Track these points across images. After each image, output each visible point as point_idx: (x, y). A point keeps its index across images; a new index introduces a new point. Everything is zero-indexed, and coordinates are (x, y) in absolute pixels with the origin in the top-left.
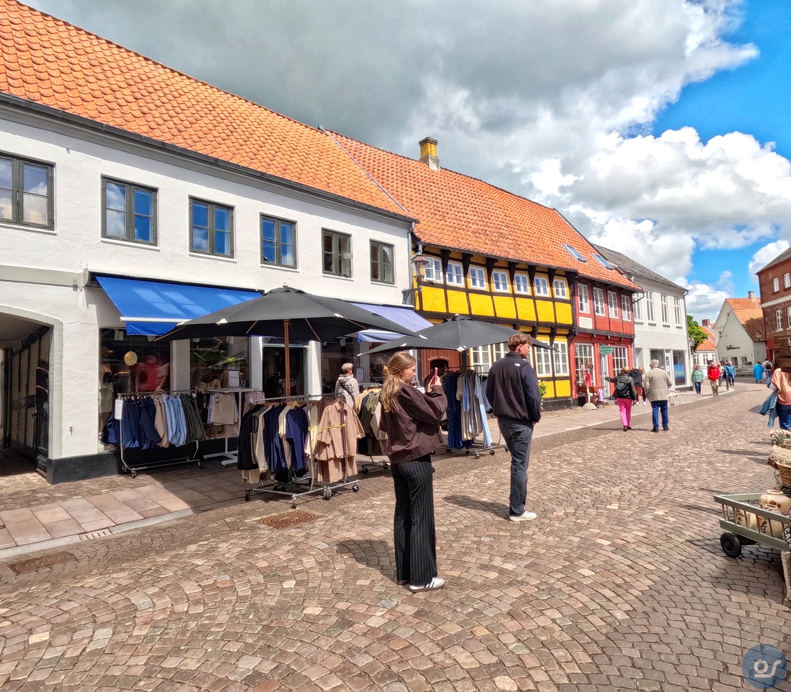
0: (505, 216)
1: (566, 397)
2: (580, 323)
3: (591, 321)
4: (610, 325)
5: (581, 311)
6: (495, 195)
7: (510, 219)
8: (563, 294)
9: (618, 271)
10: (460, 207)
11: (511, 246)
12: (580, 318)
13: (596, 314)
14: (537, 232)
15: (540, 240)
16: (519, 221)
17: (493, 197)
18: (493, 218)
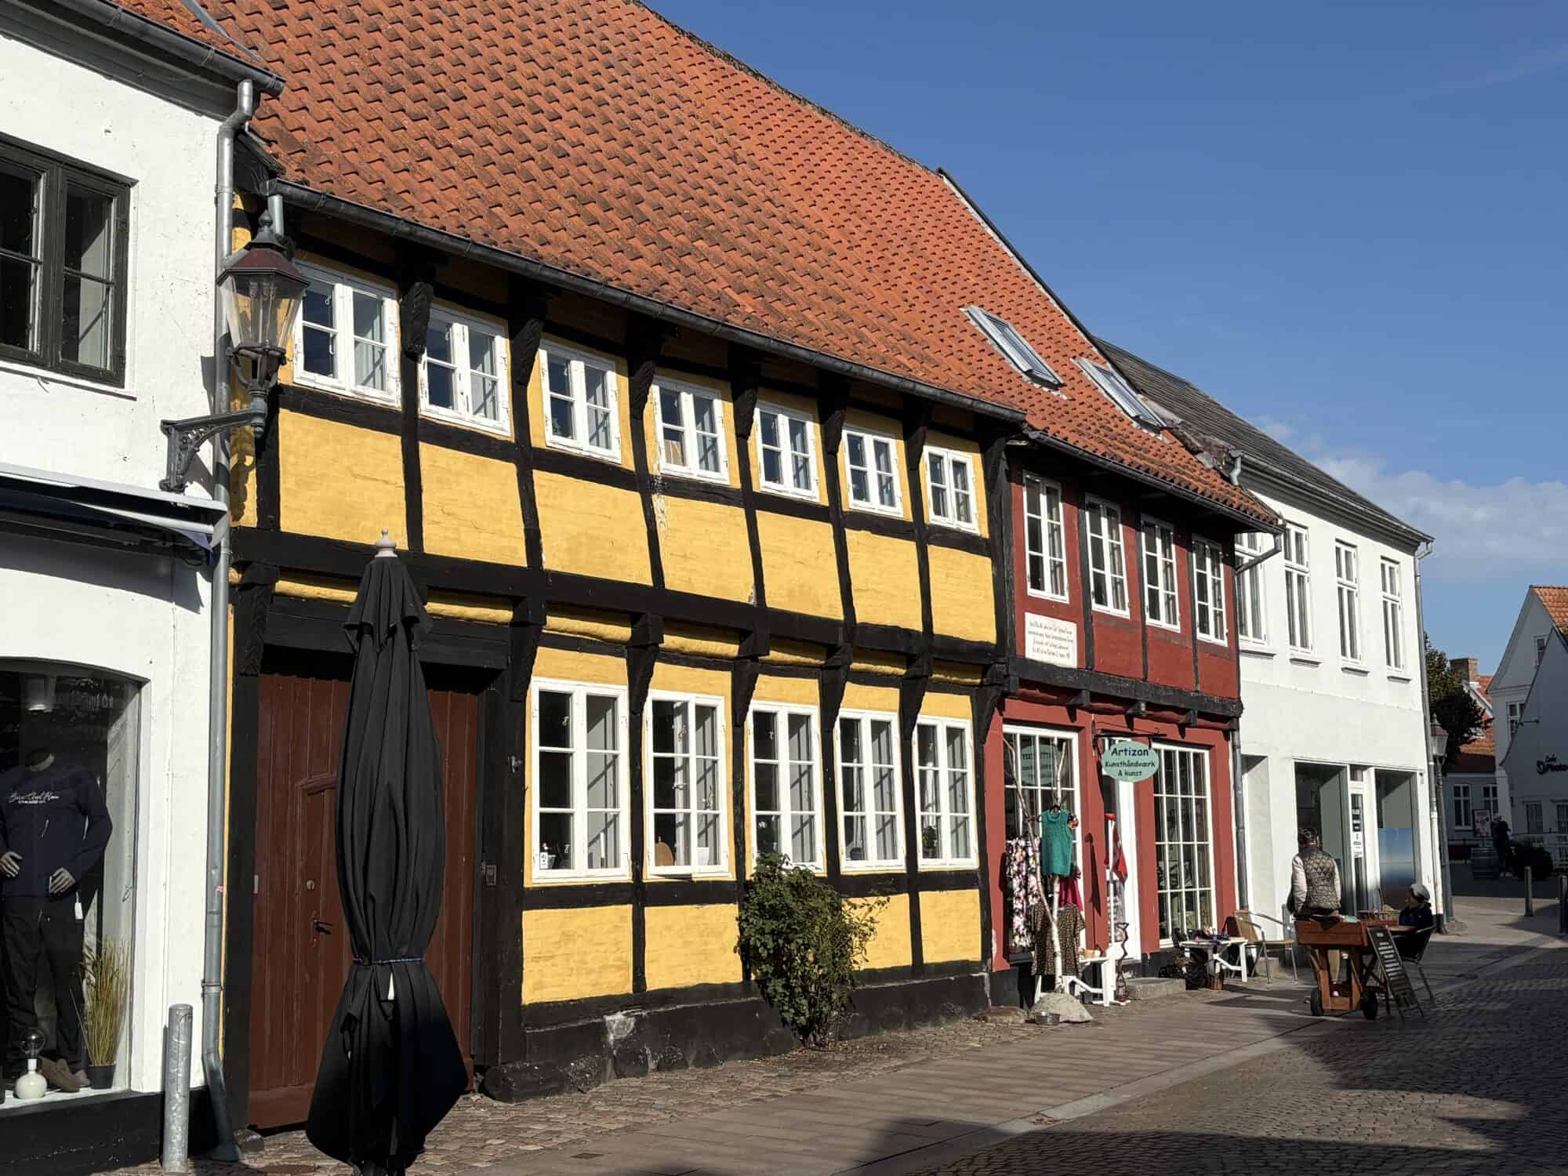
0: (734, 158)
1: (965, 966)
2: (1029, 639)
3: (1074, 636)
4: (1145, 655)
5: (1032, 592)
6: (696, 71)
7: (756, 175)
8: (964, 513)
9: (1182, 438)
10: (527, 85)
11: (749, 282)
12: (1029, 617)
13: (1096, 607)
14: (866, 245)
15: (877, 276)
16: (790, 190)
17: (686, 78)
18: (678, 155)
